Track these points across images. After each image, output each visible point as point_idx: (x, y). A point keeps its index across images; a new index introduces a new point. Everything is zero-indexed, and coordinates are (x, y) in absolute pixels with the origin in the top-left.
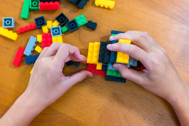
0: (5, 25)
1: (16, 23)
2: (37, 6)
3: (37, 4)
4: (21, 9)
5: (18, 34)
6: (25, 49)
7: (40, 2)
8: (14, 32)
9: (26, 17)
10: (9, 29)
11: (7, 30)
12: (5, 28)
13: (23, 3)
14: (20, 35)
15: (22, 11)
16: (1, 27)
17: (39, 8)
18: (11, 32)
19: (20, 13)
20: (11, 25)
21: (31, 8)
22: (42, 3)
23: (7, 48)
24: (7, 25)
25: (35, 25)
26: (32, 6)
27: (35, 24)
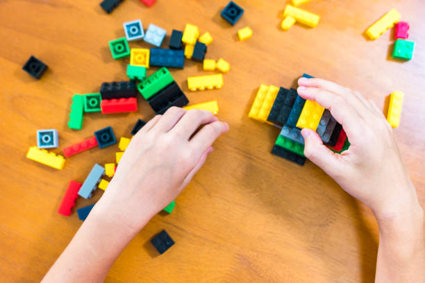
0: (42, 143)
1: (60, 138)
2: (98, 106)
3: (96, 102)
4: (69, 111)
5: (65, 158)
6: (81, 185)
7: (103, 99)
8: (57, 155)
9: (78, 126)
10: (49, 150)
11: (46, 151)
12: (41, 149)
13: (70, 101)
14: (69, 160)
15: (71, 115)
16: (35, 148)
17: (101, 109)
18: (52, 155)
19: (67, 119)
20: (51, 143)
21: (87, 110)
22: (106, 101)
23: (47, 184)
24: (45, 144)
25: (96, 141)
26: (89, 107)
27: (95, 139)
